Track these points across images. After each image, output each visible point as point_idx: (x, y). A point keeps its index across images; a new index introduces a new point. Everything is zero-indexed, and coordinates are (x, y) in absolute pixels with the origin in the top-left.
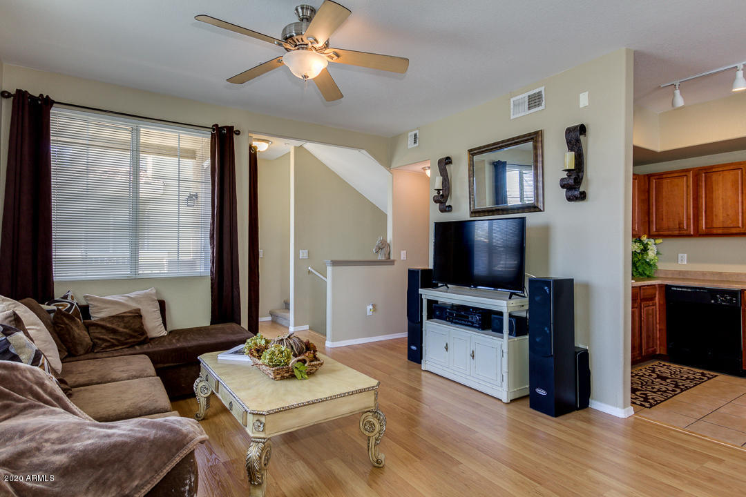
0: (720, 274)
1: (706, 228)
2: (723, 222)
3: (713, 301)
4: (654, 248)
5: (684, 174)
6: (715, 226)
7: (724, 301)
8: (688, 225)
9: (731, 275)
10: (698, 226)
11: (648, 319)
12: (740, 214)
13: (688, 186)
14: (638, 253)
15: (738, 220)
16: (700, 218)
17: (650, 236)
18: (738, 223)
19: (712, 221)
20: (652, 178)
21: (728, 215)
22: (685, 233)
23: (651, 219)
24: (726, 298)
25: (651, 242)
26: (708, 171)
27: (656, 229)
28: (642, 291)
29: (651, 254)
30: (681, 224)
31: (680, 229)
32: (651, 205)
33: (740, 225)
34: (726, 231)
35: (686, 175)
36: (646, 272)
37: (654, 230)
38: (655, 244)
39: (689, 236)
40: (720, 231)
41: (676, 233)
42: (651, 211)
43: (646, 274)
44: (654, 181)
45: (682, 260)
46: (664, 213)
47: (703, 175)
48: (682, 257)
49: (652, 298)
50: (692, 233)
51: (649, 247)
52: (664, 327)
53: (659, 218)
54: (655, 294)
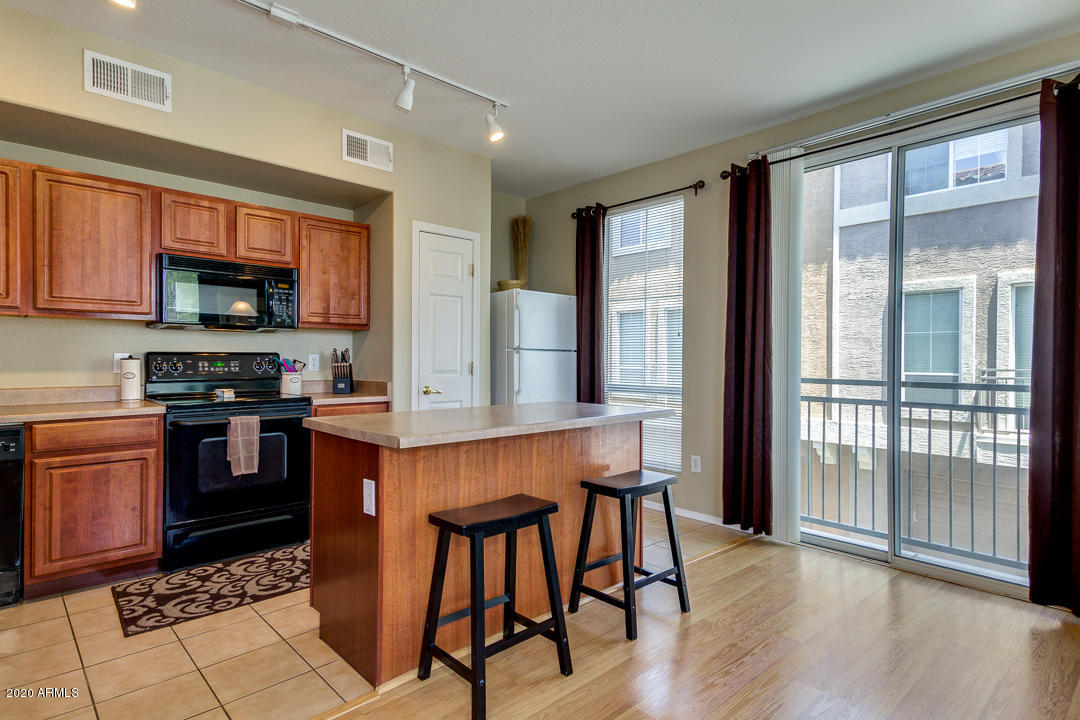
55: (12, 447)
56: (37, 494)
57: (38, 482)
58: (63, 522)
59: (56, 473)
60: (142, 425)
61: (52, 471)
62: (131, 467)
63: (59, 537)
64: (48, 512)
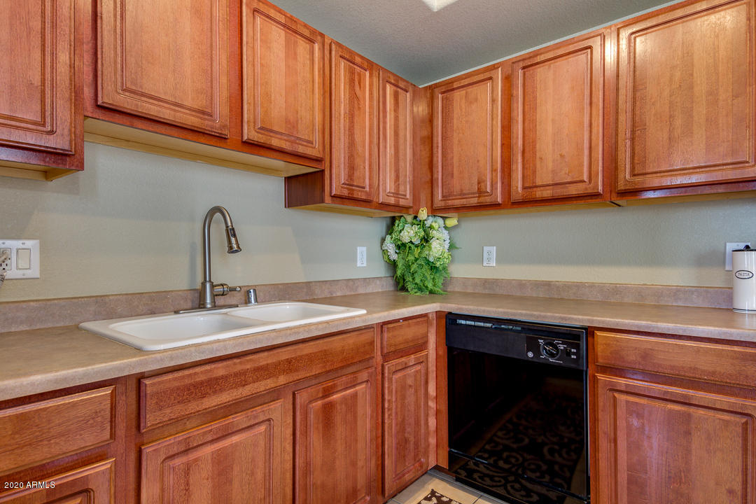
0: (548, 285)
1: (524, 188)
2: (553, 171)
3: (530, 355)
4: (445, 235)
5: (486, 75)
6: (539, 182)
7: (552, 355)
8: (493, 188)
9: (568, 286)
10: (510, 185)
11: (404, 397)
12: (586, 152)
13: (493, 101)
14: (417, 246)
15: (582, 165)
16: (514, 167)
17: (434, 212)
18: (582, 173)
19: (534, 172)
20: (436, 90)
21: (562, 156)
22: (488, 200)
23: (435, 176)
24: (555, 347)
25: (437, 223)
26: (526, 62)
27: (443, 197)
28: (386, 335)
29: (437, 248)
30: (481, 181)
31: (481, 192)
32: (435, 145)
33: (585, 178)
35: (490, 78)
36: (426, 283)
37: (440, 198)
38: (446, 228)
39: (495, 206)
40: (547, 193)
41: (474, 201)
42: (435, 159)
43: (427, 287)
44: (440, 95)
45: (489, 260)
46: (455, 160)
47: (520, 72)
48: (489, 253)
49: (421, 346)
50: (499, 200)
51: (434, 233)
52: (444, 407)
53: (448, 174)
54: (426, 336)
55: (574, 354)
56: (600, 417)
57: (601, 404)
58: (630, 468)
59: (622, 398)
60: (745, 358)
61: (616, 395)
62: (727, 423)
63: (626, 485)
64: (613, 445)
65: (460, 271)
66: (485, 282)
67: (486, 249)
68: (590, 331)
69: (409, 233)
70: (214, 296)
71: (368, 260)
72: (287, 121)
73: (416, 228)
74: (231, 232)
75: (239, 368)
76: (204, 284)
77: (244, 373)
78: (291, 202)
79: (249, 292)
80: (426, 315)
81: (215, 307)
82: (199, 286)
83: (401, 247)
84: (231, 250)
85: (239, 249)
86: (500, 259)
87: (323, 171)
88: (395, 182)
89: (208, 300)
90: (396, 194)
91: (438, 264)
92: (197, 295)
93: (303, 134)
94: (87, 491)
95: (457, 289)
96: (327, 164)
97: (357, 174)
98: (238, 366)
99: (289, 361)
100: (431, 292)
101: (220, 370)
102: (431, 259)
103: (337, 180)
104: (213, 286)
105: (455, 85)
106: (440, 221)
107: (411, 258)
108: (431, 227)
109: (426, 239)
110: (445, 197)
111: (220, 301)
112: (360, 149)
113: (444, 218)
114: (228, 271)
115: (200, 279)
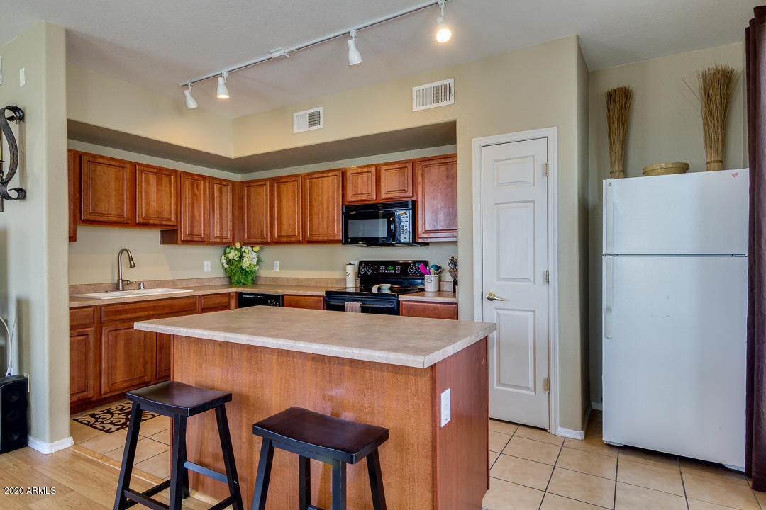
1: (277, 236)
2: (287, 230)
4: (254, 255)
5: (263, 183)
8: (267, 235)
10: (273, 235)
13: (266, 195)
14: (237, 261)
15: (295, 229)
16: (274, 226)
17: (244, 244)
18: (295, 232)
20: (244, 185)
21: (289, 224)
22: (264, 240)
23: (244, 227)
24: (273, 303)
25: (247, 249)
26: (277, 181)
29: (246, 263)
30: (262, 232)
31: (262, 237)
32: (244, 212)
33: (297, 236)
34: (289, 240)
35: (265, 185)
37: (246, 238)
38: (254, 251)
40: (285, 240)
41: (259, 240)
44: (246, 188)
45: (276, 268)
46: (252, 220)
47: (276, 184)
48: (276, 264)
50: (269, 241)
51: (245, 255)
53: (249, 226)
54: (227, 302)
65: (264, 273)
66: (274, 279)
67: (275, 262)
68: (283, 296)
69: (233, 254)
70: (123, 285)
71: (211, 267)
72: (157, 212)
73: (236, 252)
74: (131, 259)
75: (134, 307)
76: (119, 280)
77: (136, 309)
78: (163, 242)
79: (140, 284)
80: (229, 293)
81: (123, 290)
82: (116, 281)
83: (229, 261)
84: (131, 266)
85: (135, 266)
86: (281, 267)
87: (177, 230)
88: (220, 231)
89: (121, 287)
90: (221, 237)
91: (248, 270)
92: (115, 285)
93: (166, 216)
94: (87, 335)
95: (263, 283)
96: (179, 227)
97: (195, 230)
98: (133, 306)
99: (154, 307)
100: (244, 284)
101: (127, 307)
102: (244, 268)
103: (184, 232)
104: (123, 281)
105: (252, 184)
106: (250, 248)
107: (233, 267)
108: (244, 252)
109: (241, 257)
110: (249, 238)
111: (126, 287)
112: (197, 218)
113: (252, 247)
114: (129, 275)
115: (116, 279)
